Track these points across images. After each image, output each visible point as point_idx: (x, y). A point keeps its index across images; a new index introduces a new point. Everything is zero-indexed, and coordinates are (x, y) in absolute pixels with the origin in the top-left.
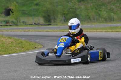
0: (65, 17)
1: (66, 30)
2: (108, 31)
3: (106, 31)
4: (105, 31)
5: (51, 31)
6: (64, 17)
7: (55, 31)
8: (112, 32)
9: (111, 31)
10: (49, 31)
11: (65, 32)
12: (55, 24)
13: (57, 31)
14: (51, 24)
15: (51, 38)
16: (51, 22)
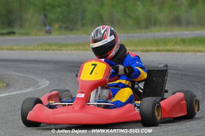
0: (45, 16)
1: (54, 48)
2: (149, 48)
3: (144, 48)
4: (141, 48)
5: (19, 47)
6: (42, 17)
7: (28, 48)
8: (158, 51)
9: (155, 48)
10: (15, 48)
11: (51, 52)
12: (23, 31)
13: (32, 48)
14: (14, 33)
15: (21, 65)
16: (13, 27)
